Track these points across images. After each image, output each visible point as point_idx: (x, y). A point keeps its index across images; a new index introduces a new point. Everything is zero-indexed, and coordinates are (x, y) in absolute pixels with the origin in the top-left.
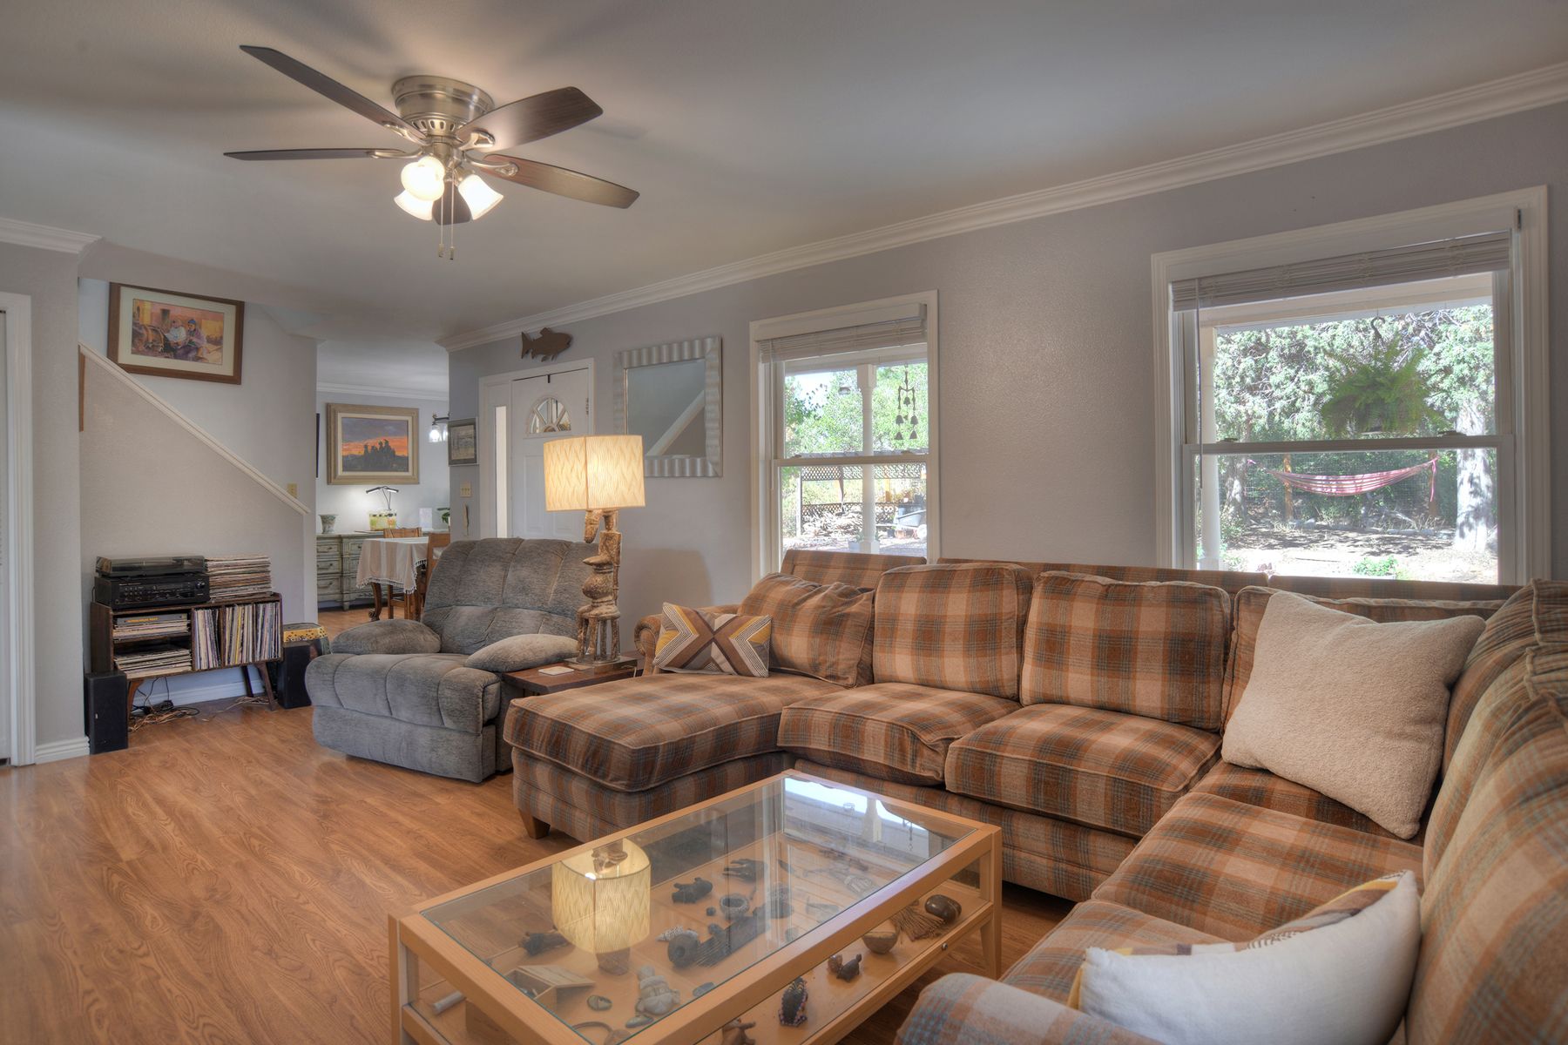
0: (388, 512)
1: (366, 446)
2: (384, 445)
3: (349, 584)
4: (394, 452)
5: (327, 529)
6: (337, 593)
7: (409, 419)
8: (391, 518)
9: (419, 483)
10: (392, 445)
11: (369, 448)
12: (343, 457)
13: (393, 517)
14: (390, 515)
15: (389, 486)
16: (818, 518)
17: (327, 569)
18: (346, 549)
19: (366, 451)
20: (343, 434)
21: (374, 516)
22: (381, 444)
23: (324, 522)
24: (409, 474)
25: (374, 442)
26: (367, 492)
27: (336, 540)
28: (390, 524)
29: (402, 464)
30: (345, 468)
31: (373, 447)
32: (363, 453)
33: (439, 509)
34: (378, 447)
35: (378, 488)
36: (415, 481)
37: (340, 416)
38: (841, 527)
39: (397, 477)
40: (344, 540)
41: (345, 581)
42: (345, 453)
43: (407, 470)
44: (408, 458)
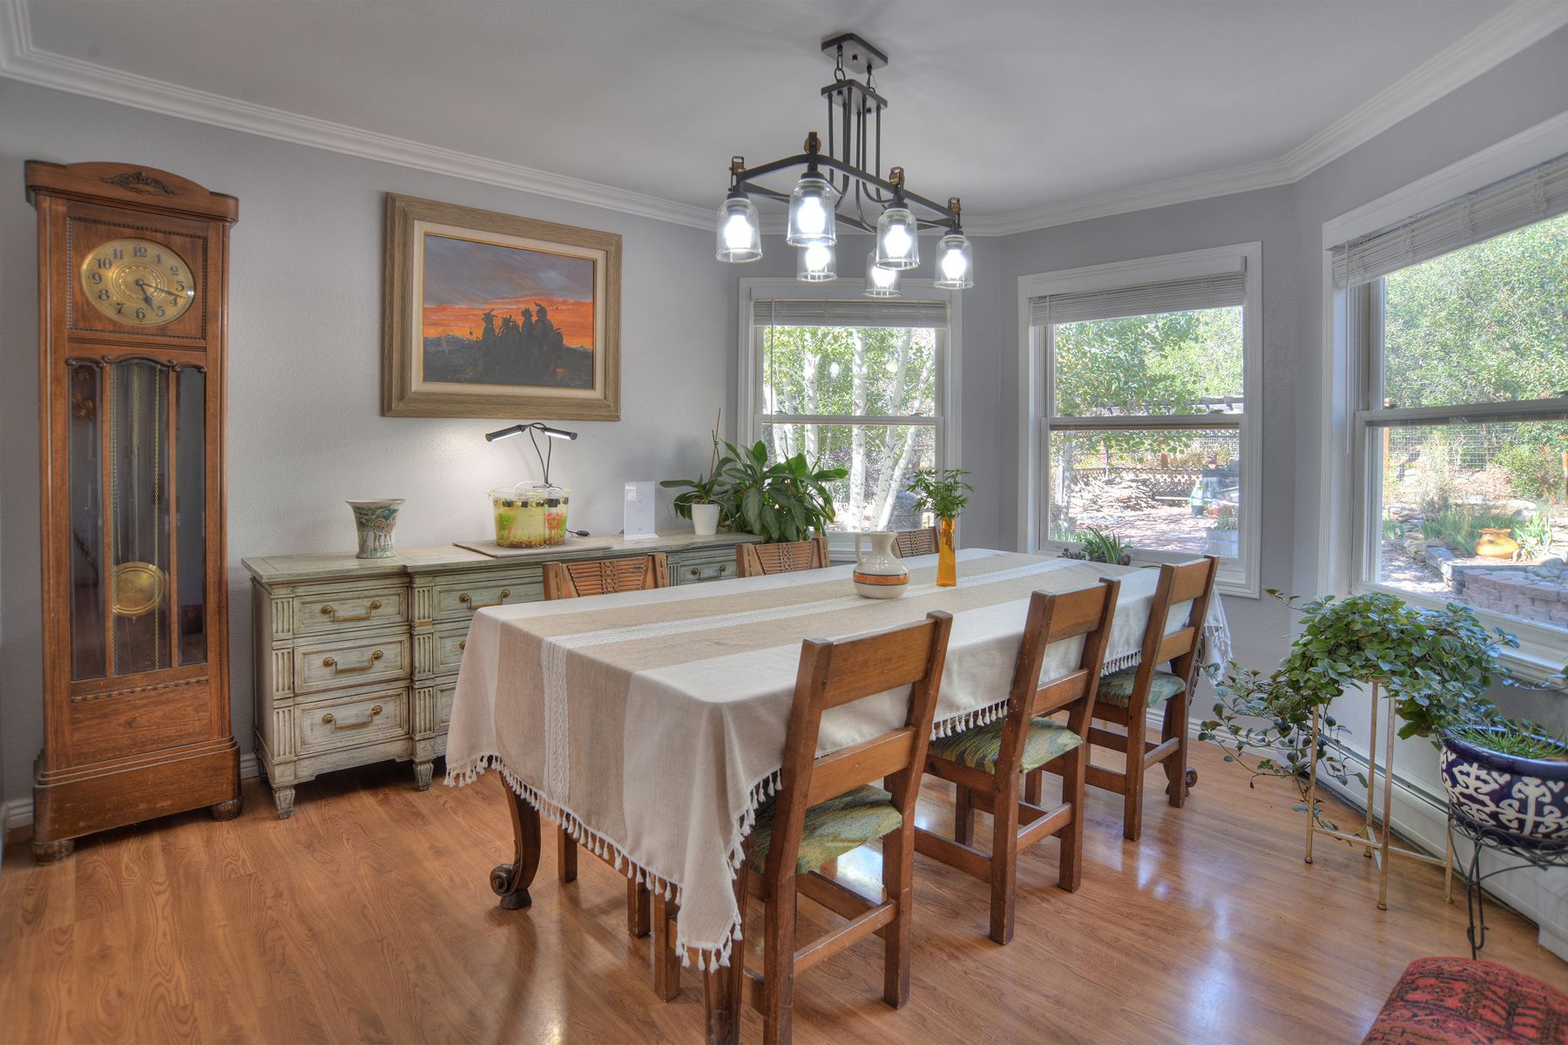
0: (545, 494)
1: (488, 318)
2: (534, 319)
3: (434, 708)
4: (560, 336)
5: (370, 543)
6: (396, 739)
7: (599, 256)
8: (553, 510)
9: (617, 418)
10: (553, 318)
11: (497, 323)
12: (426, 340)
13: (561, 509)
14: (553, 503)
15: (548, 424)
16: (1084, 487)
17: (363, 670)
18: (421, 608)
19: (489, 330)
20: (426, 279)
21: (509, 504)
22: (527, 313)
23: (362, 525)
24: (596, 394)
25: (508, 308)
26: (490, 437)
27: (396, 581)
28: (551, 528)
29: (580, 368)
30: (431, 374)
31: (506, 321)
32: (479, 334)
33: (665, 484)
34: (520, 321)
35: (520, 428)
36: (608, 411)
37: (419, 229)
38: (1118, 500)
39: (562, 402)
40: (418, 582)
41: (420, 703)
42: (433, 333)
43: (591, 385)
44: (592, 355)
